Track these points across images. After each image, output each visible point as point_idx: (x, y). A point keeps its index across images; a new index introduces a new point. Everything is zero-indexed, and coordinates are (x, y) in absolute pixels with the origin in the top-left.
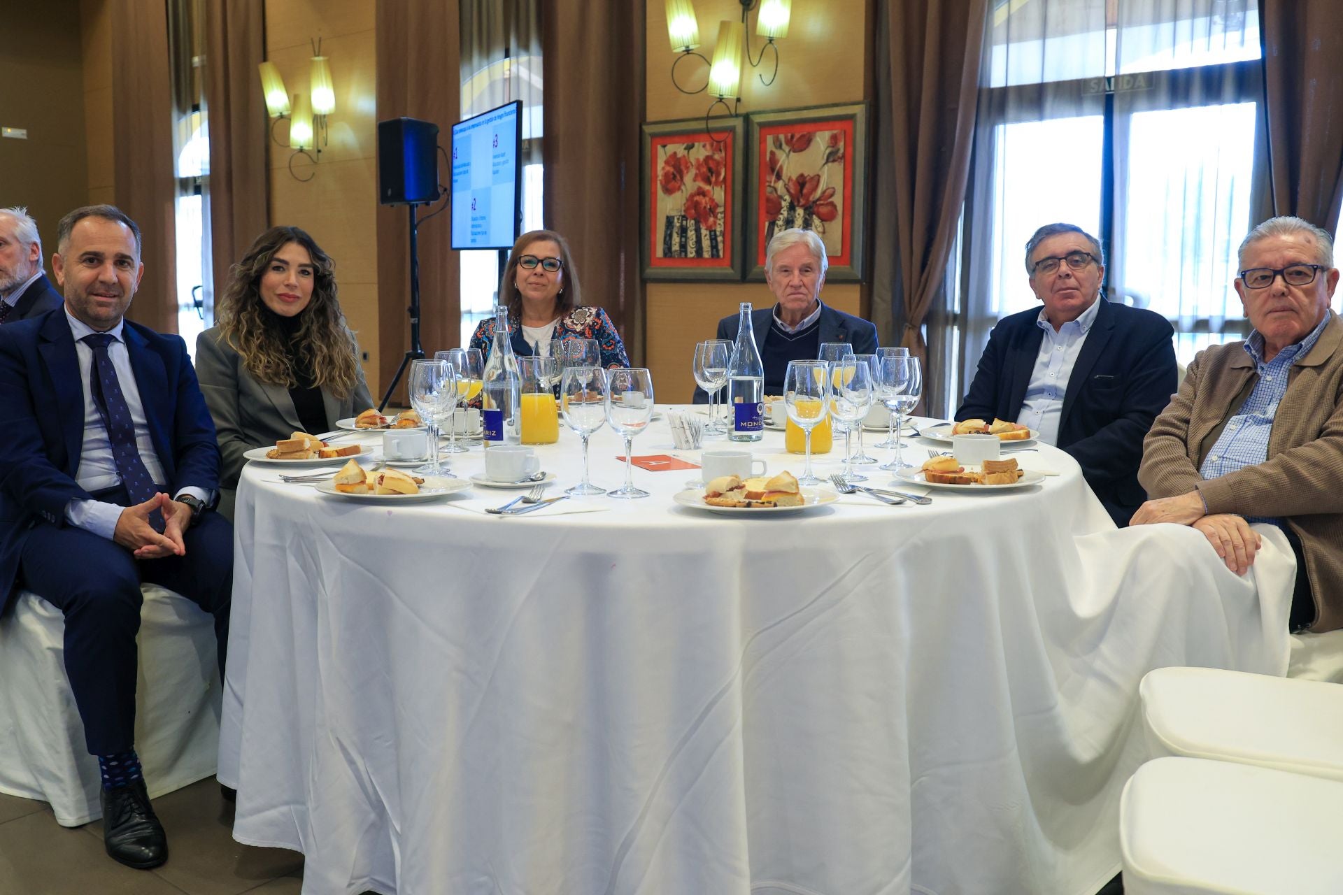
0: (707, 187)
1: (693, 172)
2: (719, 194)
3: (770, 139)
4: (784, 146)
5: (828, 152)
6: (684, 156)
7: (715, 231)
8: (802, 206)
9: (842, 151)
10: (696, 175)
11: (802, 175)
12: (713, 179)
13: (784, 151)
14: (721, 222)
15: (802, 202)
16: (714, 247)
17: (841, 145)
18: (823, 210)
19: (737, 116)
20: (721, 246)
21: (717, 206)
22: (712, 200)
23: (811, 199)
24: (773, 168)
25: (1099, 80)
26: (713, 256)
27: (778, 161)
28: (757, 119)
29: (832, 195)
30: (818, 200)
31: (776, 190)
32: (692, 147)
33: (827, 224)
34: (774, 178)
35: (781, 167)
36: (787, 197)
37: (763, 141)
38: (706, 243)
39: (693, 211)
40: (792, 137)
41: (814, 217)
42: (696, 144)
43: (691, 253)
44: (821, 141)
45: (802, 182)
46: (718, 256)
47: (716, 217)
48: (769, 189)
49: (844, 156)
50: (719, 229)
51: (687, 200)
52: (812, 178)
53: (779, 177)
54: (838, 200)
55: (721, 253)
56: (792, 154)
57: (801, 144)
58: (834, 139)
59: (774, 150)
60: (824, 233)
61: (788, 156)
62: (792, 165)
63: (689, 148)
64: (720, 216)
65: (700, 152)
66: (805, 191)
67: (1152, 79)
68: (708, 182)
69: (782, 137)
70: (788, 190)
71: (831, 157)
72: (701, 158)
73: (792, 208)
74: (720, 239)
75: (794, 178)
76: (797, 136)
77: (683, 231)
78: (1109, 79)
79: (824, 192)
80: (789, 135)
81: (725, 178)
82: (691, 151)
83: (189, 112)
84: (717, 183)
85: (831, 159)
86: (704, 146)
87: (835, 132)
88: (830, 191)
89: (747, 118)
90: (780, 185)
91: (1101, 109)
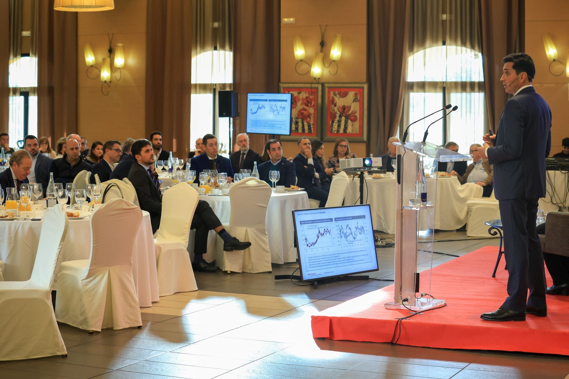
0: (306, 108)
1: (301, 102)
2: (311, 110)
3: (332, 93)
4: (337, 95)
5: (354, 98)
6: (297, 96)
7: (310, 123)
8: (344, 116)
9: (359, 98)
10: (302, 103)
11: (344, 106)
12: (309, 105)
13: (337, 97)
14: (313, 120)
15: (344, 114)
16: (310, 129)
17: (359, 96)
18: (352, 118)
19: (319, 83)
20: (312, 129)
21: (311, 114)
22: (309, 112)
23: (348, 114)
24: (333, 102)
25: (441, 82)
26: (309, 132)
27: (335, 100)
28: (327, 85)
29: (355, 113)
30: (350, 114)
31: (334, 110)
32: (301, 93)
33: (354, 123)
34: (333, 106)
35: (336, 103)
36: (339, 113)
37: (329, 93)
38: (306, 128)
39: (301, 116)
40: (340, 92)
41: (349, 120)
42: (302, 92)
43: (300, 131)
44: (351, 95)
45: (344, 108)
46: (311, 132)
47: (310, 118)
48: (331, 110)
49: (359, 101)
50: (312, 123)
51: (298, 112)
52: (348, 107)
53: (335, 106)
54: (358, 114)
55: (312, 131)
56: (340, 98)
57: (344, 95)
58: (356, 95)
59: (333, 96)
60: (352, 125)
61: (339, 99)
62: (340, 102)
63: (299, 93)
64: (312, 118)
65: (304, 95)
66: (345, 111)
67: (456, 84)
68: (307, 105)
69: (336, 92)
70: (339, 111)
71: (355, 100)
72: (304, 97)
73: (340, 116)
74: (312, 126)
75: (341, 106)
76: (342, 92)
77: (297, 123)
78: (444, 82)
79: (352, 112)
80: (339, 92)
81: (314, 105)
82: (300, 94)
83: (18, 57)
84: (311, 106)
85: (355, 101)
86: (305, 93)
87: (356, 92)
88: (354, 112)
89: (323, 84)
90: (336, 109)
91: (442, 91)
